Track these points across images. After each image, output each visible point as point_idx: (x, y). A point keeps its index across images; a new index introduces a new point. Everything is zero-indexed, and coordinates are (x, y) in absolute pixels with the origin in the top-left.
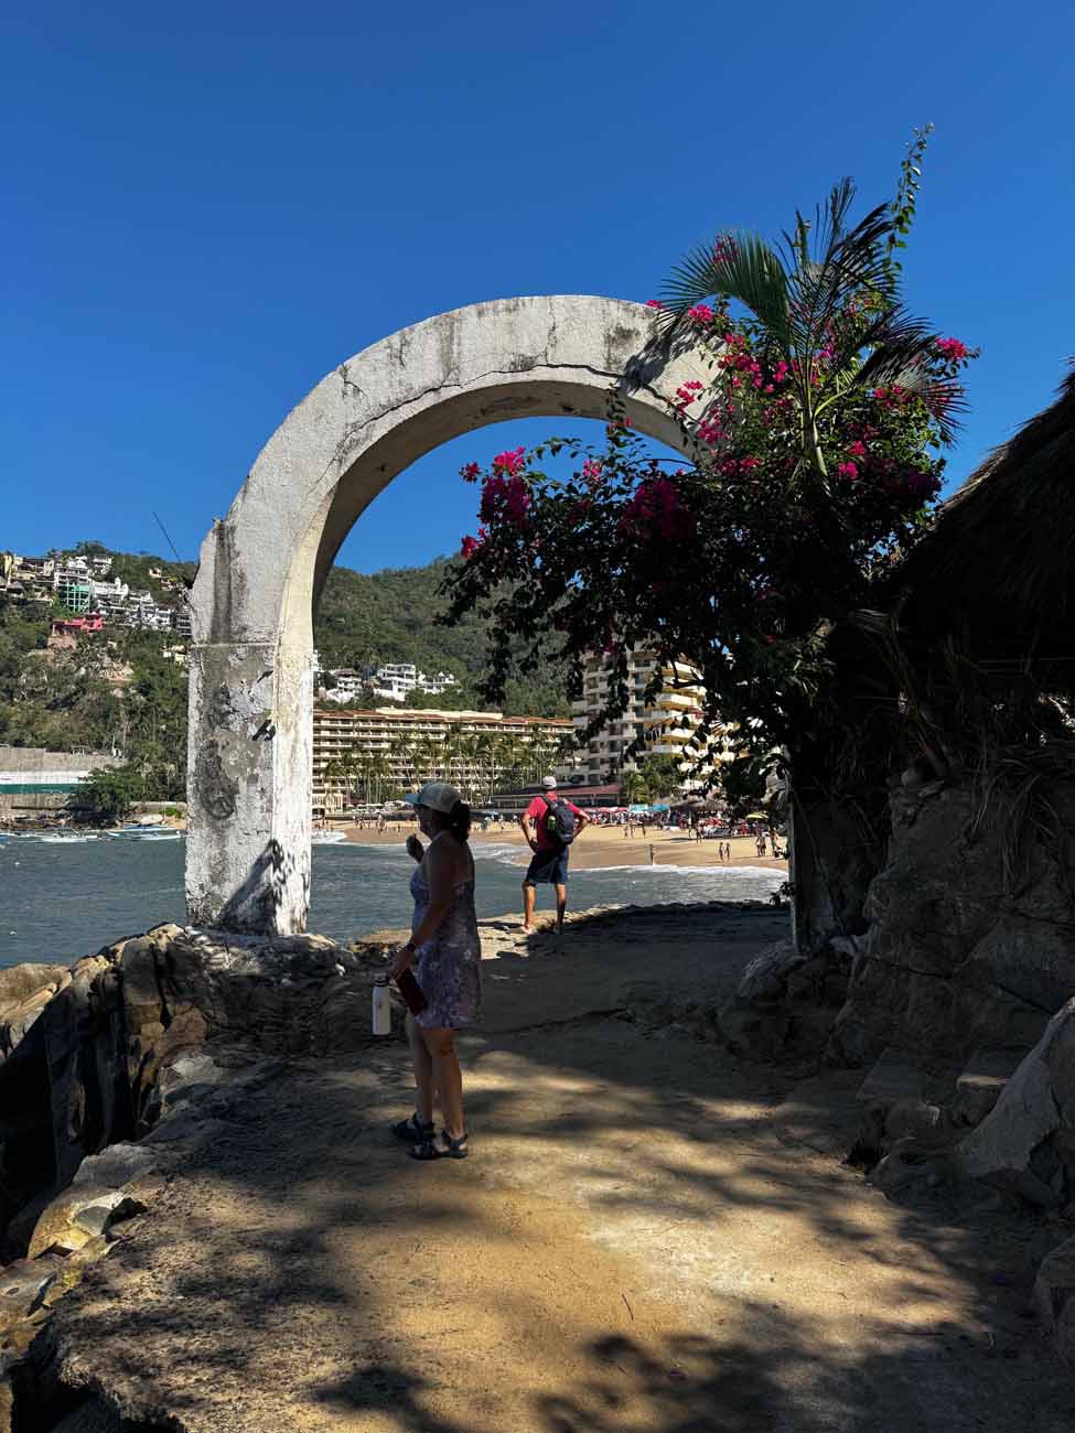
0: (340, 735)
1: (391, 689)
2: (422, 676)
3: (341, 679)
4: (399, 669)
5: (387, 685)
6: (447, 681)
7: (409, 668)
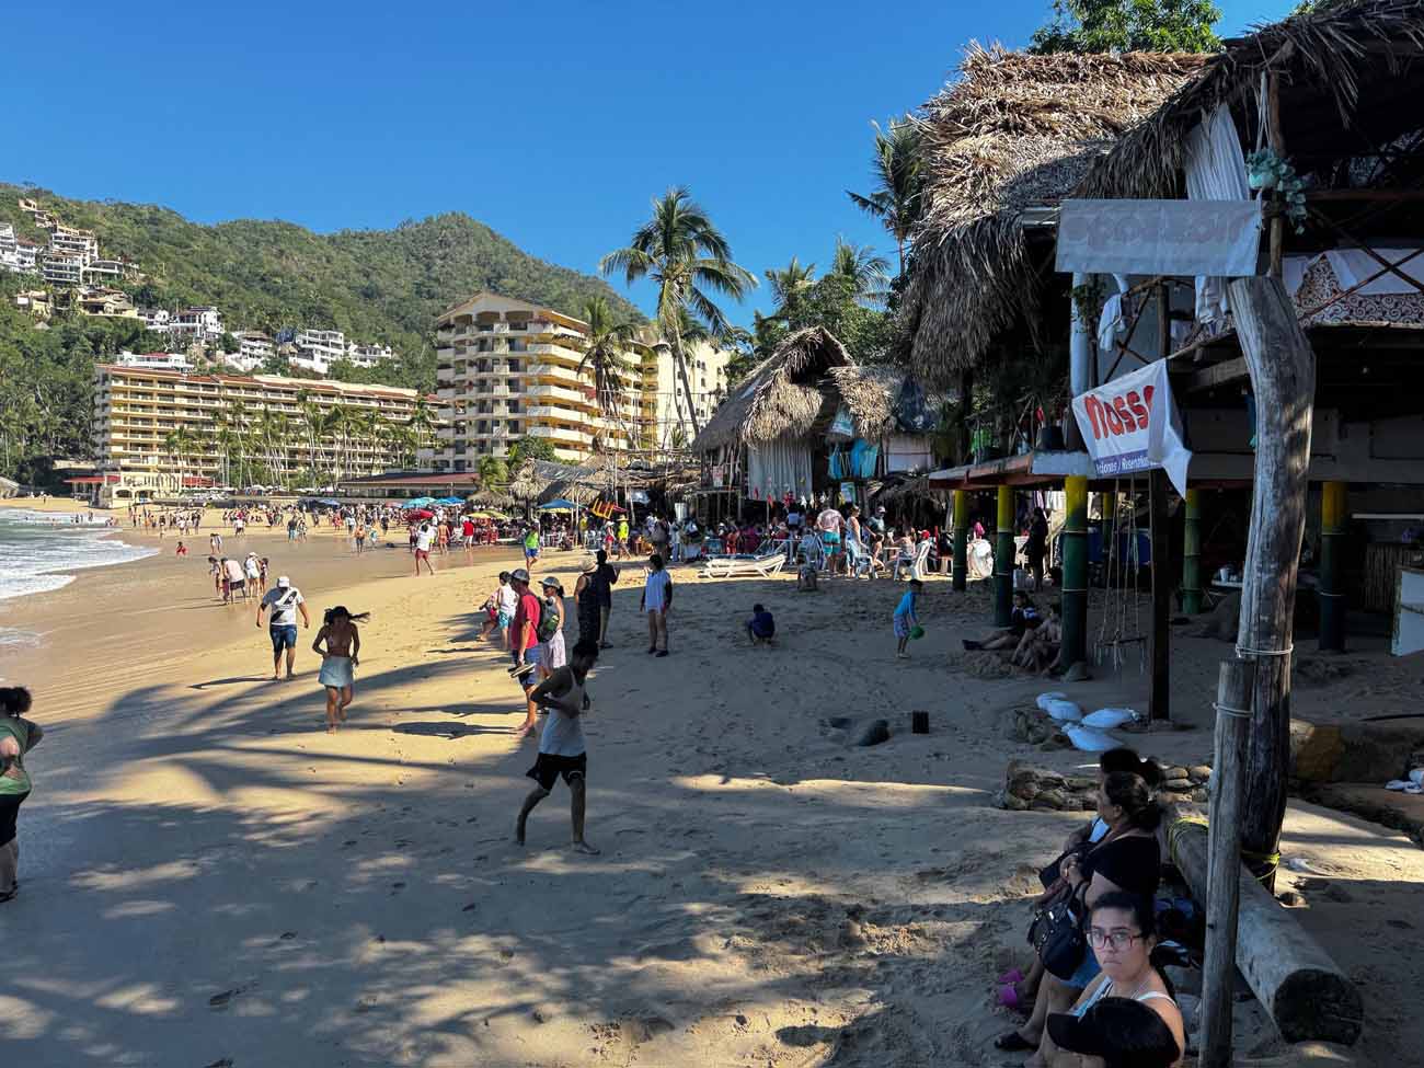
0: (201, 403)
1: (313, 359)
2: (353, 347)
3: (246, 342)
4: (324, 337)
5: (308, 354)
6: (383, 354)
7: (336, 336)
